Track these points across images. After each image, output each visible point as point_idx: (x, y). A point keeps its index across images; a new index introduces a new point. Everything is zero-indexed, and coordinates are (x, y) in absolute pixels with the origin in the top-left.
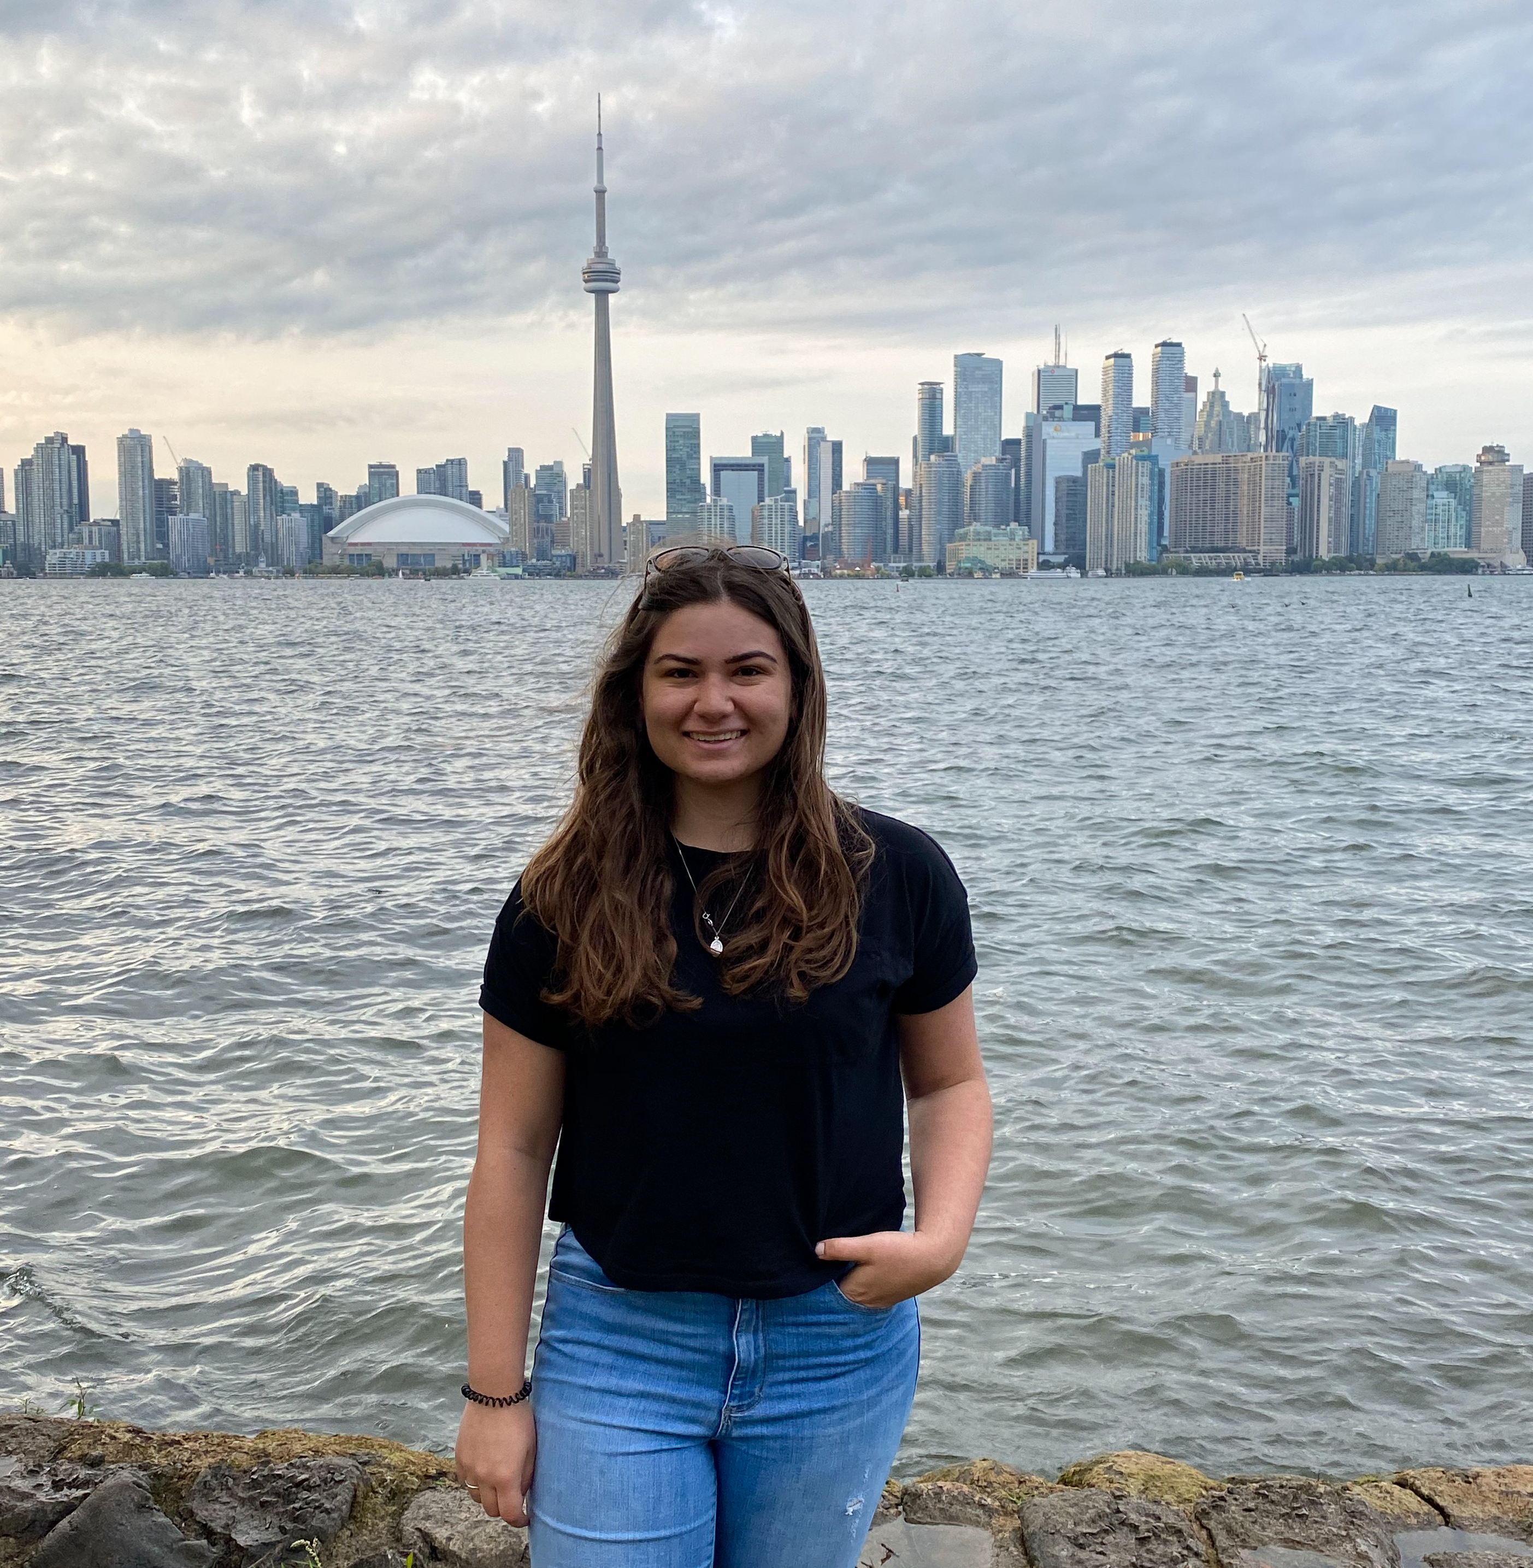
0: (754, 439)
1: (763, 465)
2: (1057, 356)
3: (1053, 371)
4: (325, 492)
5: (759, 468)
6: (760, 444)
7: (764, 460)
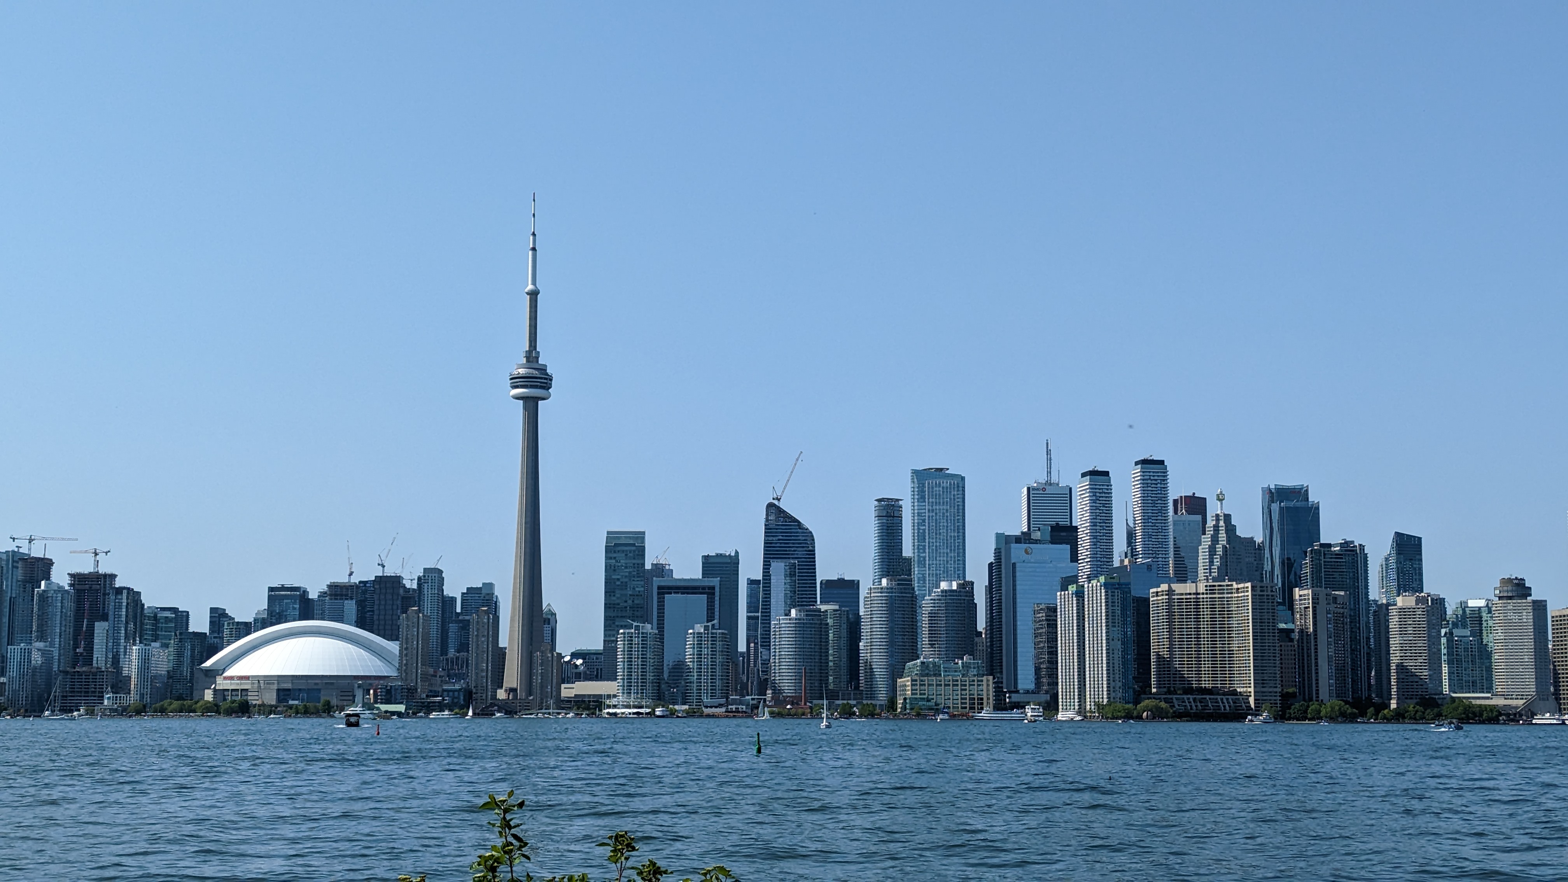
0: (706, 558)
1: (713, 588)
2: (1049, 473)
3: (1044, 489)
4: (218, 616)
5: (709, 591)
6: (711, 564)
7: (715, 582)
